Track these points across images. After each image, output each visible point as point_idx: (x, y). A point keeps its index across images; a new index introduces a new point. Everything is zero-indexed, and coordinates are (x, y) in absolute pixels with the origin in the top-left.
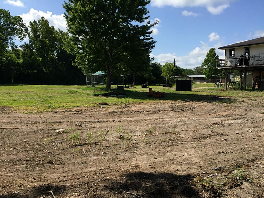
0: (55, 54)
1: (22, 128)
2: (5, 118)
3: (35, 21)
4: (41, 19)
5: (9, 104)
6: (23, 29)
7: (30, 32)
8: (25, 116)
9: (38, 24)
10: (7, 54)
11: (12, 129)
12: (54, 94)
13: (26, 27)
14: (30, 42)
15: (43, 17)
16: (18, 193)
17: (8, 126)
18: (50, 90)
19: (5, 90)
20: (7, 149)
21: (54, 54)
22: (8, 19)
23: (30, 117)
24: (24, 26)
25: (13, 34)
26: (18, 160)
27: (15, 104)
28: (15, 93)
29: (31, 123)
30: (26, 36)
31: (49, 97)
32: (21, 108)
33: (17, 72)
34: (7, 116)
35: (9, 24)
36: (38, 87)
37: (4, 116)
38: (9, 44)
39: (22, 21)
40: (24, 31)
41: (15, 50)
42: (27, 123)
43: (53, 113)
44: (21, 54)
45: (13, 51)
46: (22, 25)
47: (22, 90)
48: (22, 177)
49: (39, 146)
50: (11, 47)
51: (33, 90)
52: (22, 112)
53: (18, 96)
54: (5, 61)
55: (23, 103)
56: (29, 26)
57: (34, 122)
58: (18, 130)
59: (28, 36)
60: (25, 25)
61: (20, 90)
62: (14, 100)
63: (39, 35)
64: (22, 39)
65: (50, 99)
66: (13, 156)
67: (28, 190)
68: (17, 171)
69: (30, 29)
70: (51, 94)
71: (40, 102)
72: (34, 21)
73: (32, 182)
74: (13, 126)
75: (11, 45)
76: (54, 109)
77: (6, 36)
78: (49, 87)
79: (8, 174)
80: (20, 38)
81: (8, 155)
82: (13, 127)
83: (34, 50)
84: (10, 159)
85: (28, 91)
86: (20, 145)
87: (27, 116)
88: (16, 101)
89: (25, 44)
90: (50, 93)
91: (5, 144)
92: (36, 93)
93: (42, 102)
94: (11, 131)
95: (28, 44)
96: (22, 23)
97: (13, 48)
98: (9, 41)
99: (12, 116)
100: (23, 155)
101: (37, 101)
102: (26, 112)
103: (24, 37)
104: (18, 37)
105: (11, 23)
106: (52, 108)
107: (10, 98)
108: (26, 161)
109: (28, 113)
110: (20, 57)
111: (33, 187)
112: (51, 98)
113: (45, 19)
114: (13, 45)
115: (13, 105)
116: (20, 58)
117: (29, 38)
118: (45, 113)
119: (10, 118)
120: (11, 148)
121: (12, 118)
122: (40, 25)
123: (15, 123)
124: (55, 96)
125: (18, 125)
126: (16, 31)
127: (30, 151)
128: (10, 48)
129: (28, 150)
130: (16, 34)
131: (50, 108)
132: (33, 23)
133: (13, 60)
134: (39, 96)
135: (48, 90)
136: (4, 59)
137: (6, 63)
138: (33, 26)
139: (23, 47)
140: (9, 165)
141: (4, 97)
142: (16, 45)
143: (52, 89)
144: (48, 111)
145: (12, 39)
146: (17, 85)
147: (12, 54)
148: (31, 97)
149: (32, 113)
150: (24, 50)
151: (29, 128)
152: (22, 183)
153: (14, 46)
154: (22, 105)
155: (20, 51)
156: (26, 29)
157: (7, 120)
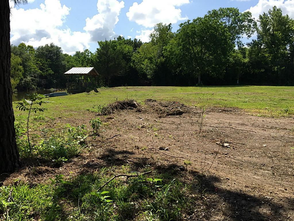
0: (288, 48)
1: (258, 132)
2: (238, 120)
3: (265, 14)
4: (272, 10)
5: (240, 105)
6: (252, 25)
7: (259, 27)
8: (258, 119)
9: (269, 15)
10: (234, 54)
11: (247, 132)
12: (287, 96)
13: (255, 22)
14: (258, 38)
15: (275, 6)
16: (271, 199)
17: (243, 128)
18: (281, 91)
19: (233, 91)
20: (248, 151)
21: (286, 48)
22: (237, 17)
23: (264, 121)
24: (253, 21)
25: (241, 32)
26: (262, 165)
27: (245, 106)
28: (243, 94)
29: (266, 127)
30: (254, 32)
31: (282, 100)
32: (252, 110)
33: (242, 73)
34: (240, 117)
35: (238, 22)
36: (266, 88)
37: (236, 117)
38: (236, 43)
39: (250, 16)
40: (252, 26)
41: (242, 49)
42: (262, 127)
43: (291, 119)
44: (247, 53)
45: (240, 50)
46: (250, 21)
47: (249, 91)
48: (271, 184)
49: (283, 154)
50: (238, 46)
51: (262, 91)
52: (254, 114)
53: (247, 97)
54: (232, 61)
55: (253, 105)
56: (258, 20)
57: (270, 127)
58: (254, 133)
59: (256, 31)
60: (253, 19)
61: (248, 91)
62: (243, 101)
63: (269, 29)
64: (249, 36)
65: (283, 102)
66: (255, 160)
67: (281, 200)
68: (263, 175)
69: (258, 24)
70: (284, 96)
71: (272, 105)
72: (263, 13)
73: (283, 192)
74: (248, 128)
75: (237, 44)
76: (291, 114)
77: (234, 35)
78: (279, 89)
79: (254, 177)
80: (248, 36)
81: (250, 157)
82: (249, 130)
83: (262, 47)
84: (253, 162)
85: (257, 92)
86: (260, 149)
87: (261, 119)
88: (246, 102)
89: (253, 41)
90: (282, 96)
91: (244, 145)
92: (266, 94)
93: (275, 105)
94: (248, 133)
95: (255, 41)
96: (251, 18)
97: (239, 47)
98: (236, 40)
99: (244, 118)
100: (266, 160)
101: (269, 103)
102: (258, 115)
103: (252, 34)
104: (246, 34)
105: (239, 20)
106: (289, 113)
107: (239, 99)
108: (271, 167)
109: (261, 116)
110: (247, 55)
111: (287, 198)
112: (285, 101)
113: (277, 8)
114: (239, 43)
115: (244, 107)
116: (246, 58)
117: (257, 34)
118: (282, 118)
119: (243, 120)
120: (252, 150)
121: (245, 120)
122: (271, 17)
123: (250, 125)
124: (290, 99)
125: (253, 128)
126: (243, 29)
127: (273, 157)
128: (236, 48)
129: (270, 156)
130: (243, 32)
131: (286, 113)
132: (262, 16)
133: (240, 60)
134: (270, 99)
135: (279, 91)
136: (231, 59)
137: (233, 63)
138: (262, 19)
139: (250, 45)
140: (253, 167)
141: (233, 98)
142: (243, 43)
143: (285, 90)
144: (284, 116)
145: (239, 38)
146: (244, 86)
147: (238, 53)
148: (261, 99)
149: (265, 117)
150: (252, 48)
151: (265, 133)
152: (272, 190)
153: (241, 45)
154: (253, 108)
155: (247, 49)
156: (255, 24)
157: (241, 122)
